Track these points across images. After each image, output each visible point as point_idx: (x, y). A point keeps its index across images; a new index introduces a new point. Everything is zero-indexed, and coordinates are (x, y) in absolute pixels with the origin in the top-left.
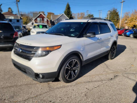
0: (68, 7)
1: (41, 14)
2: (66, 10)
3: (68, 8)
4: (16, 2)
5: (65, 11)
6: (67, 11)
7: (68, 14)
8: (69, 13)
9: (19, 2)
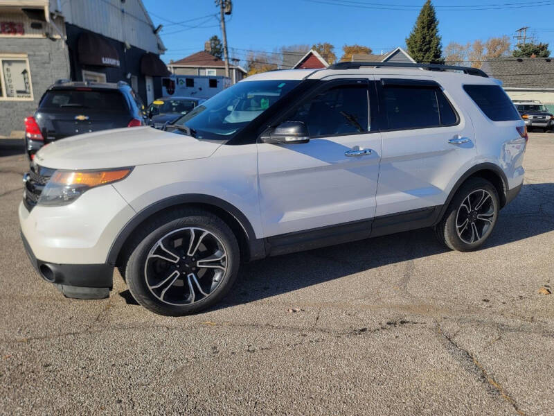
0: (426, 19)
1: (311, 54)
2: (416, 30)
3: (429, 22)
4: (220, 16)
5: (413, 36)
6: (419, 36)
7: (425, 49)
8: (430, 42)
9: (229, 13)
